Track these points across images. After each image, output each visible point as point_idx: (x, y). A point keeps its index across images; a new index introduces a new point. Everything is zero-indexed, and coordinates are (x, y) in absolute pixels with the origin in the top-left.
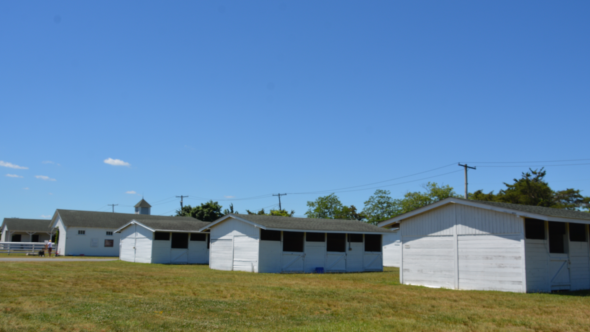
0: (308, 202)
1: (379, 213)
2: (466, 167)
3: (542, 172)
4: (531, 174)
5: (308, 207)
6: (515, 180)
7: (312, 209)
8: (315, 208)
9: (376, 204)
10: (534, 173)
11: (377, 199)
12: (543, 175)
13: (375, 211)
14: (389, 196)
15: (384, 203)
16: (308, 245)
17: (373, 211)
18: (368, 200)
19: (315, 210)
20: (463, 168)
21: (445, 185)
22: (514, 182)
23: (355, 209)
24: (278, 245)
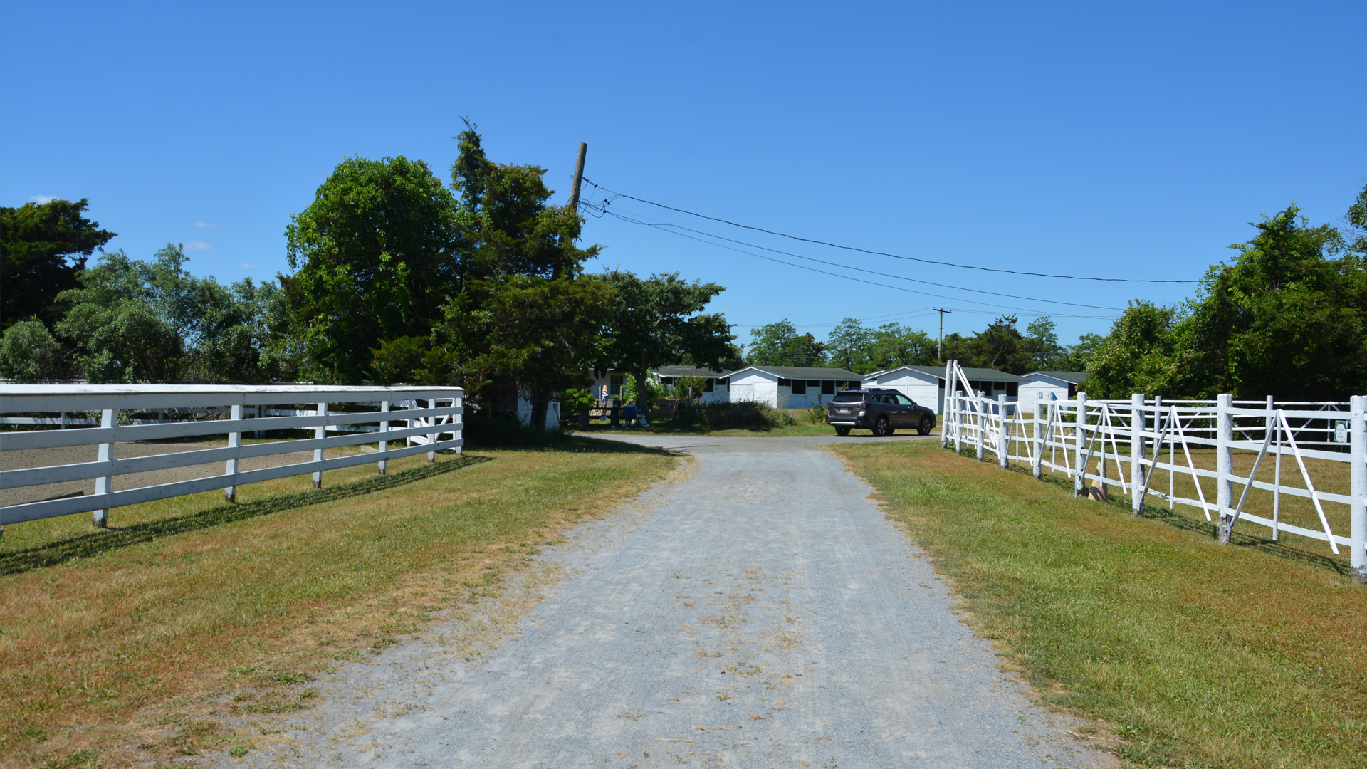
0: (753, 330)
1: (847, 346)
2: (941, 311)
3: (1014, 318)
4: (1003, 320)
5: (753, 337)
6: (989, 325)
7: (759, 339)
8: (762, 337)
9: (844, 336)
10: (1007, 319)
11: (845, 329)
12: (1014, 321)
13: (843, 345)
14: (860, 326)
15: (854, 335)
16: (808, 389)
17: (840, 345)
18: (833, 331)
19: (763, 341)
20: (939, 313)
21: (919, 330)
22: (989, 327)
23: (813, 338)
24: (789, 389)
